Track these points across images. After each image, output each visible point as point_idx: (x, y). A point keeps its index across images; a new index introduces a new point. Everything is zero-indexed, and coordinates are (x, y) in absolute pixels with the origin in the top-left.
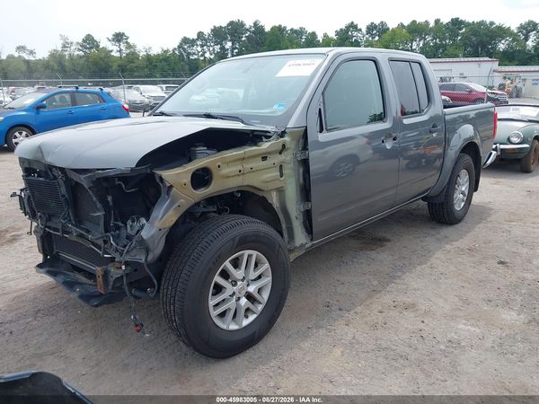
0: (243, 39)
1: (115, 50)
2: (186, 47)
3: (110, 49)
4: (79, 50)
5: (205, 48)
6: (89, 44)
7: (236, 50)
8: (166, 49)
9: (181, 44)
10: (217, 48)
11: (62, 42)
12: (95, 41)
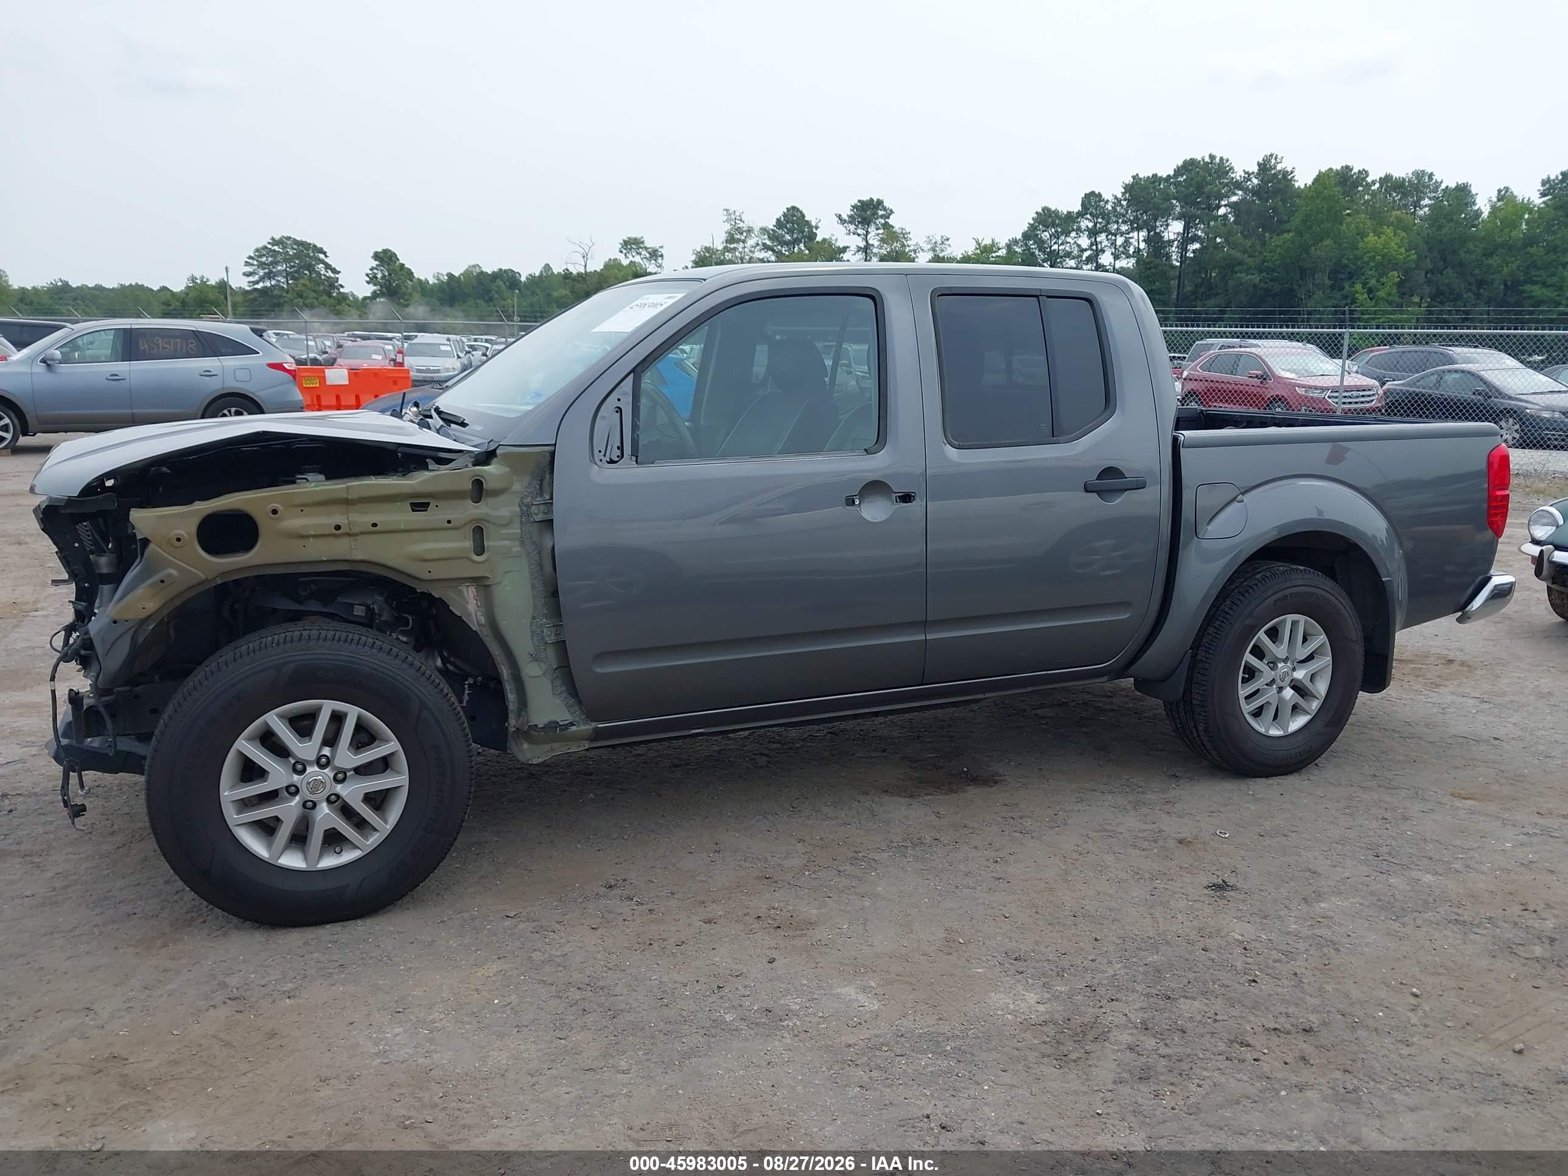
0: (1222, 211)
1: (853, 248)
2: (1046, 235)
3: (841, 244)
4: (766, 247)
5: (1102, 237)
6: (790, 231)
7: (1197, 246)
8: (987, 242)
9: (1033, 228)
10: (1139, 239)
11: (728, 227)
12: (808, 223)
